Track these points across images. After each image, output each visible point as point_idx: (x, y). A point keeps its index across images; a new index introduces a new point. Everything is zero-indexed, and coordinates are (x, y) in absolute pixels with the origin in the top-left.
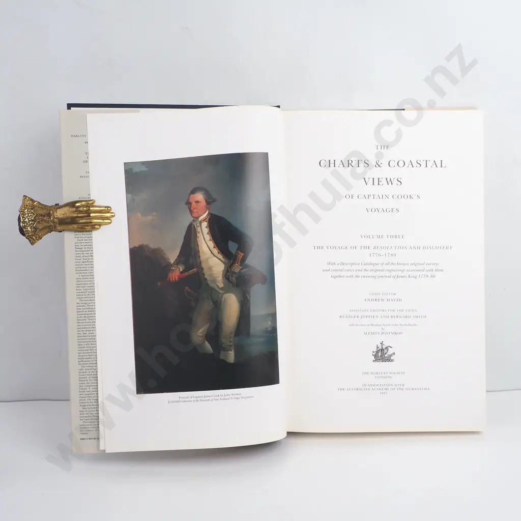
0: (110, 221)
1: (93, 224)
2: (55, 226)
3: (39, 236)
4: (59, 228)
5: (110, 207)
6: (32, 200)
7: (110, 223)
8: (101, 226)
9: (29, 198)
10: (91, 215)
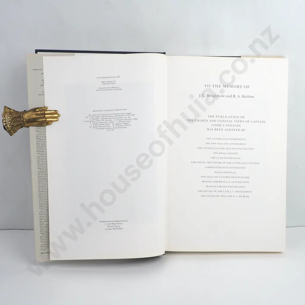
0: (57, 119)
1: (47, 121)
2: (24, 124)
3: (15, 131)
4: (26, 125)
5: (57, 111)
6: (9, 109)
7: (57, 120)
8: (52, 123)
9: (8, 108)
10: (46, 116)
